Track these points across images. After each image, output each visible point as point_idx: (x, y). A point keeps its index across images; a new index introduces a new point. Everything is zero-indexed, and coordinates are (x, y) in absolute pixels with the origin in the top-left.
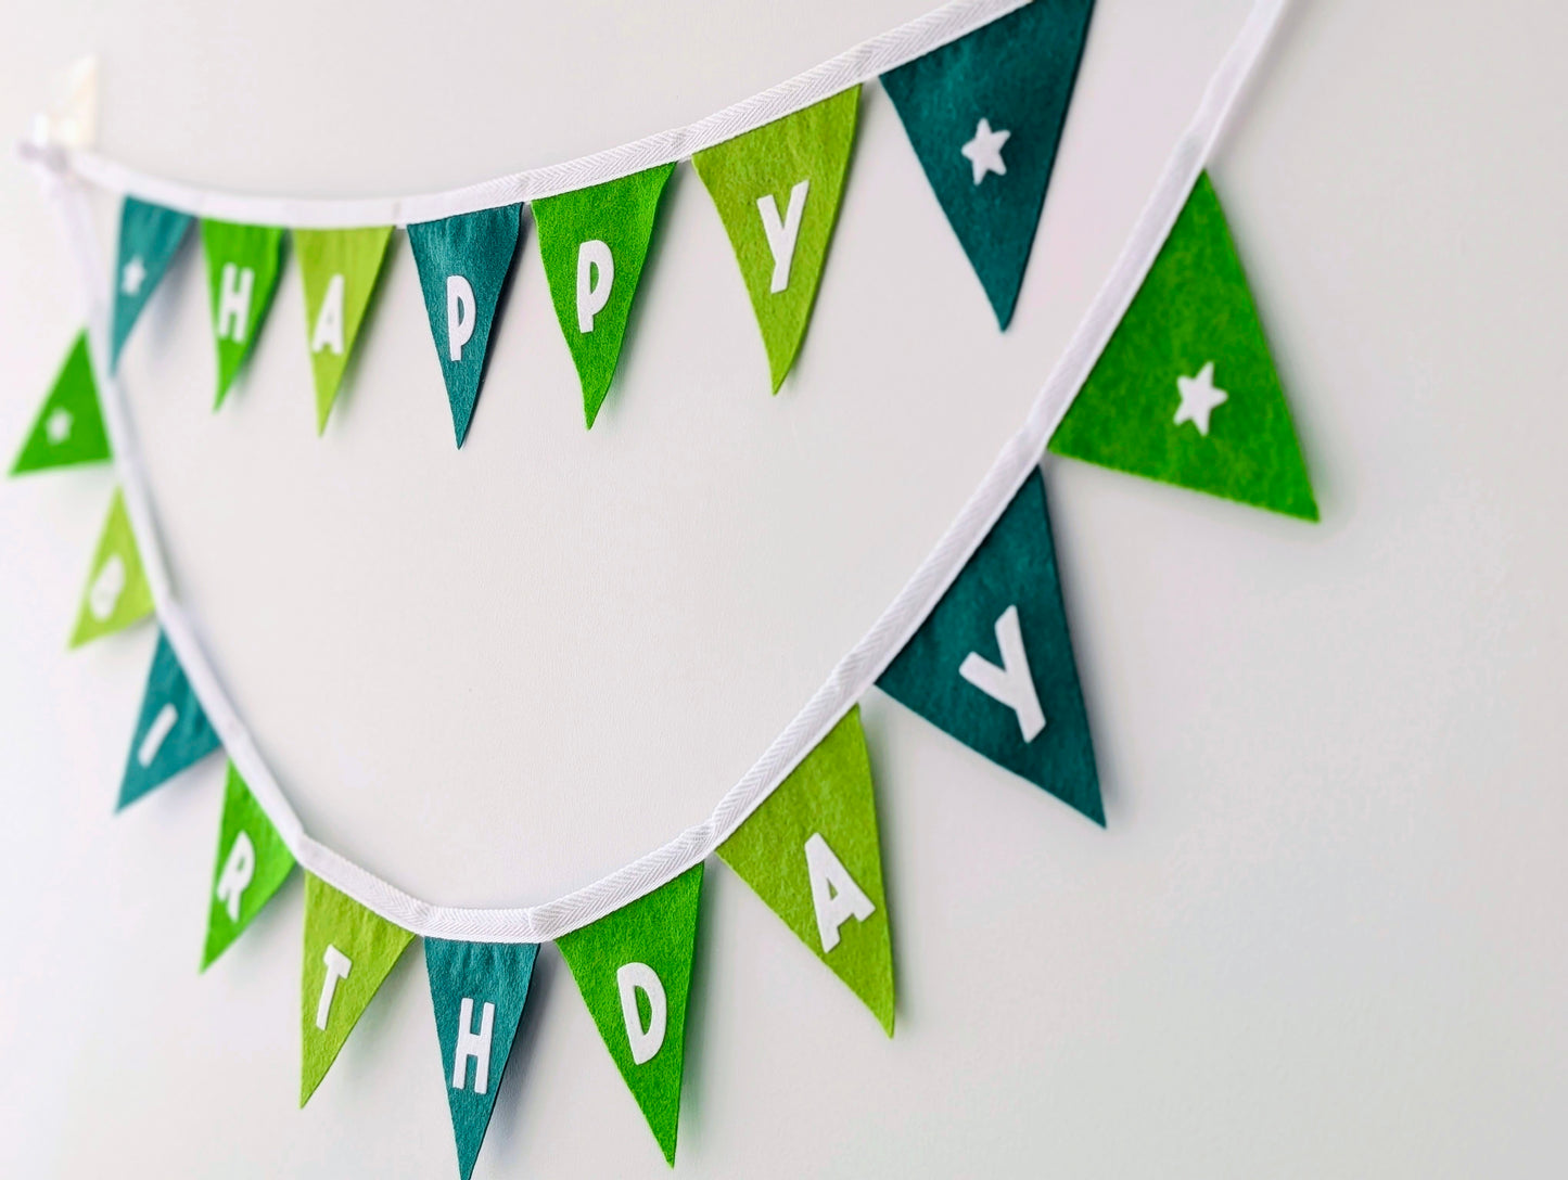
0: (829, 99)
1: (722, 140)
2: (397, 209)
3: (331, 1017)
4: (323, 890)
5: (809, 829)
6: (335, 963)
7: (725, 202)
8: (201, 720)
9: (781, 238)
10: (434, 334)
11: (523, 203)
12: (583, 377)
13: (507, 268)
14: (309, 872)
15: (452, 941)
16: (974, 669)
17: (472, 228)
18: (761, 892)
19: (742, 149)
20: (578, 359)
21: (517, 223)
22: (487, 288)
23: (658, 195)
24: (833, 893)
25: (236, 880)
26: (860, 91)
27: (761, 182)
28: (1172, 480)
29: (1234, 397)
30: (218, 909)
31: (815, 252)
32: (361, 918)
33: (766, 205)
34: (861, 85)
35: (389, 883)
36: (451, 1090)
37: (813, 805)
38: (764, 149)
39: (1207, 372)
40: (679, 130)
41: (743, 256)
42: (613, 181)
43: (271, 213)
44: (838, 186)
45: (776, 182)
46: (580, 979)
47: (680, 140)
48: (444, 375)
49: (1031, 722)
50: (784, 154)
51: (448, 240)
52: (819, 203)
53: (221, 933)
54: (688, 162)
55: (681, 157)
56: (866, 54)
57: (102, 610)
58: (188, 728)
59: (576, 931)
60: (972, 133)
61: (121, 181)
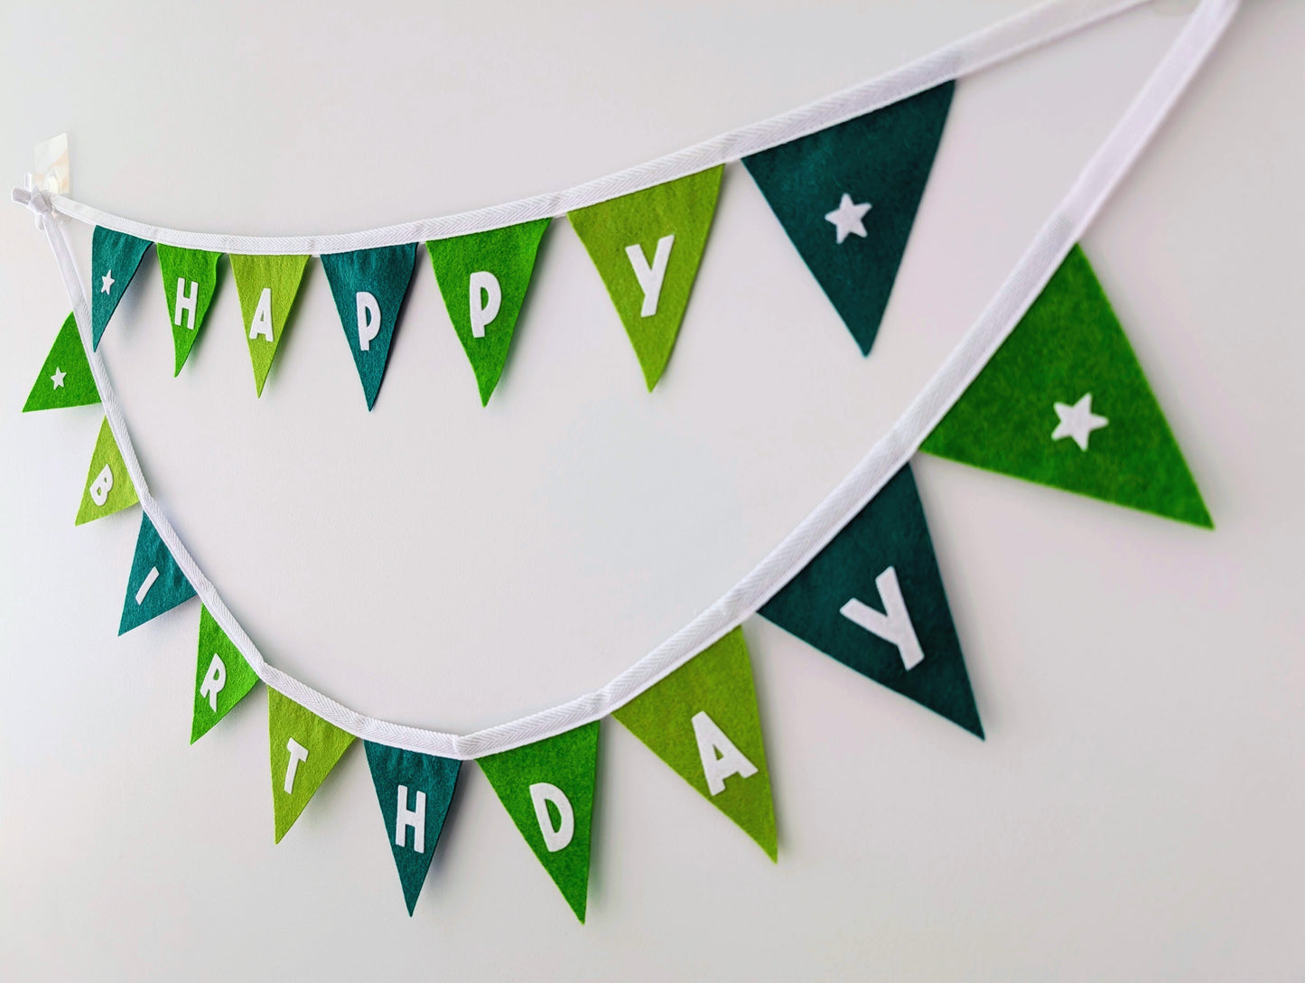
0: (694, 175)
1: (595, 202)
2: (312, 245)
3: (295, 786)
4: (280, 702)
5: (695, 708)
6: (296, 751)
7: (596, 248)
8: (179, 577)
9: (650, 278)
10: (345, 331)
11: (418, 243)
12: (476, 369)
13: (405, 287)
14: (270, 687)
15: (387, 747)
16: (854, 611)
17: (377, 260)
18: (652, 747)
19: (612, 210)
20: (471, 355)
21: (413, 256)
22: (390, 302)
23: (539, 241)
24: (719, 756)
25: (213, 686)
26: (723, 170)
27: (629, 234)
29: (1116, 423)
30: (201, 703)
31: (682, 289)
32: (313, 722)
33: (634, 253)
34: (724, 165)
35: (332, 699)
36: (394, 846)
37: (698, 691)
38: (633, 210)
39: (1086, 401)
40: (555, 194)
41: (613, 288)
42: (497, 230)
43: (213, 244)
44: (703, 239)
45: (643, 234)
46: (497, 788)
47: (555, 201)
48: (355, 359)
49: (912, 654)
50: (652, 215)
51: (356, 267)
52: (684, 253)
53: (204, 720)
54: (561, 218)
55: (556, 214)
56: (730, 143)
57: (99, 500)
58: (170, 582)
59: (493, 755)
60: (835, 205)
61: (92, 218)
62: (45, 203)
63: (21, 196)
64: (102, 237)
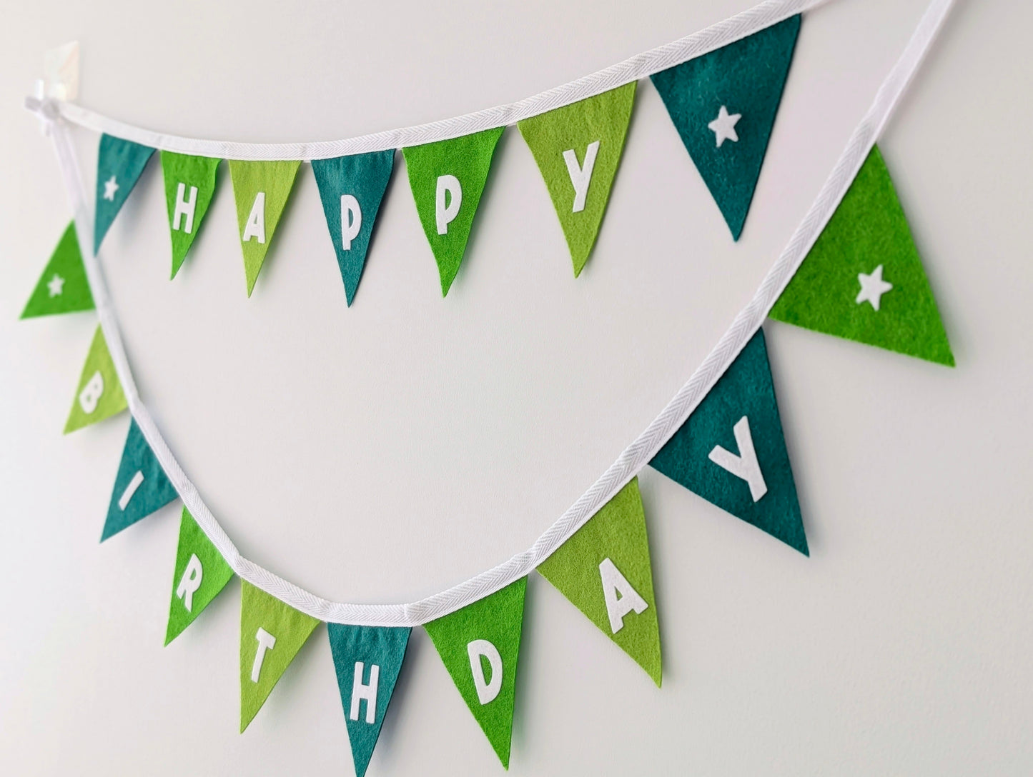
0: (614, 89)
1: (539, 113)
2: (304, 150)
3: (262, 674)
4: (253, 592)
5: (602, 556)
6: (264, 639)
7: (540, 153)
8: (163, 480)
9: (580, 178)
10: (330, 232)
11: (395, 149)
12: (439, 263)
13: (384, 190)
14: (244, 580)
15: (347, 626)
16: (719, 455)
17: (360, 165)
18: (568, 595)
19: (553, 120)
20: (436, 251)
21: (391, 162)
22: (370, 203)
23: (493, 147)
24: (619, 596)
25: (189, 586)
26: (636, 85)
27: (566, 141)
28: (854, 338)
29: (897, 288)
30: (176, 604)
31: (605, 187)
32: (282, 610)
33: (569, 156)
34: (637, 81)
35: (301, 588)
36: (348, 721)
37: (605, 540)
38: (568, 119)
39: (878, 271)
40: (508, 106)
41: (552, 188)
42: (461, 137)
43: (212, 150)
44: (620, 145)
45: (576, 140)
46: (441, 651)
47: (509, 112)
48: (338, 258)
49: (758, 489)
50: (583, 124)
51: (342, 171)
52: (607, 156)
53: (179, 620)
54: (513, 127)
55: (509, 123)
56: (641, 62)
57: (88, 408)
58: (153, 485)
59: (438, 619)
60: (715, 115)
61: (98, 126)
62: (52, 109)
63: (32, 103)
64: (107, 143)
